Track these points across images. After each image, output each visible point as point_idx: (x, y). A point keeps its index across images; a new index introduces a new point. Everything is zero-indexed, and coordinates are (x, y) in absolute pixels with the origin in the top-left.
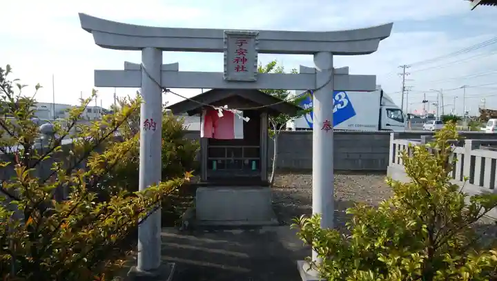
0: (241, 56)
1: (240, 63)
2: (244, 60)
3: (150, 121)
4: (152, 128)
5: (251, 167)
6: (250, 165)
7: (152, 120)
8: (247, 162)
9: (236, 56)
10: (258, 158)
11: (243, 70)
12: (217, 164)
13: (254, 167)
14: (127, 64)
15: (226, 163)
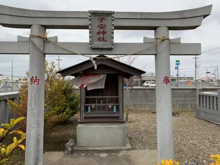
0: (102, 30)
1: (101, 35)
2: (104, 33)
3: (35, 78)
4: (36, 83)
5: (113, 111)
6: (112, 108)
7: (36, 77)
8: (110, 107)
9: (98, 30)
10: (117, 104)
11: (103, 40)
12: (91, 108)
13: (115, 110)
14: (19, 37)
15: (96, 107)
